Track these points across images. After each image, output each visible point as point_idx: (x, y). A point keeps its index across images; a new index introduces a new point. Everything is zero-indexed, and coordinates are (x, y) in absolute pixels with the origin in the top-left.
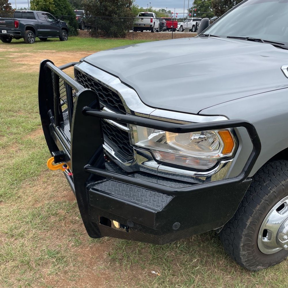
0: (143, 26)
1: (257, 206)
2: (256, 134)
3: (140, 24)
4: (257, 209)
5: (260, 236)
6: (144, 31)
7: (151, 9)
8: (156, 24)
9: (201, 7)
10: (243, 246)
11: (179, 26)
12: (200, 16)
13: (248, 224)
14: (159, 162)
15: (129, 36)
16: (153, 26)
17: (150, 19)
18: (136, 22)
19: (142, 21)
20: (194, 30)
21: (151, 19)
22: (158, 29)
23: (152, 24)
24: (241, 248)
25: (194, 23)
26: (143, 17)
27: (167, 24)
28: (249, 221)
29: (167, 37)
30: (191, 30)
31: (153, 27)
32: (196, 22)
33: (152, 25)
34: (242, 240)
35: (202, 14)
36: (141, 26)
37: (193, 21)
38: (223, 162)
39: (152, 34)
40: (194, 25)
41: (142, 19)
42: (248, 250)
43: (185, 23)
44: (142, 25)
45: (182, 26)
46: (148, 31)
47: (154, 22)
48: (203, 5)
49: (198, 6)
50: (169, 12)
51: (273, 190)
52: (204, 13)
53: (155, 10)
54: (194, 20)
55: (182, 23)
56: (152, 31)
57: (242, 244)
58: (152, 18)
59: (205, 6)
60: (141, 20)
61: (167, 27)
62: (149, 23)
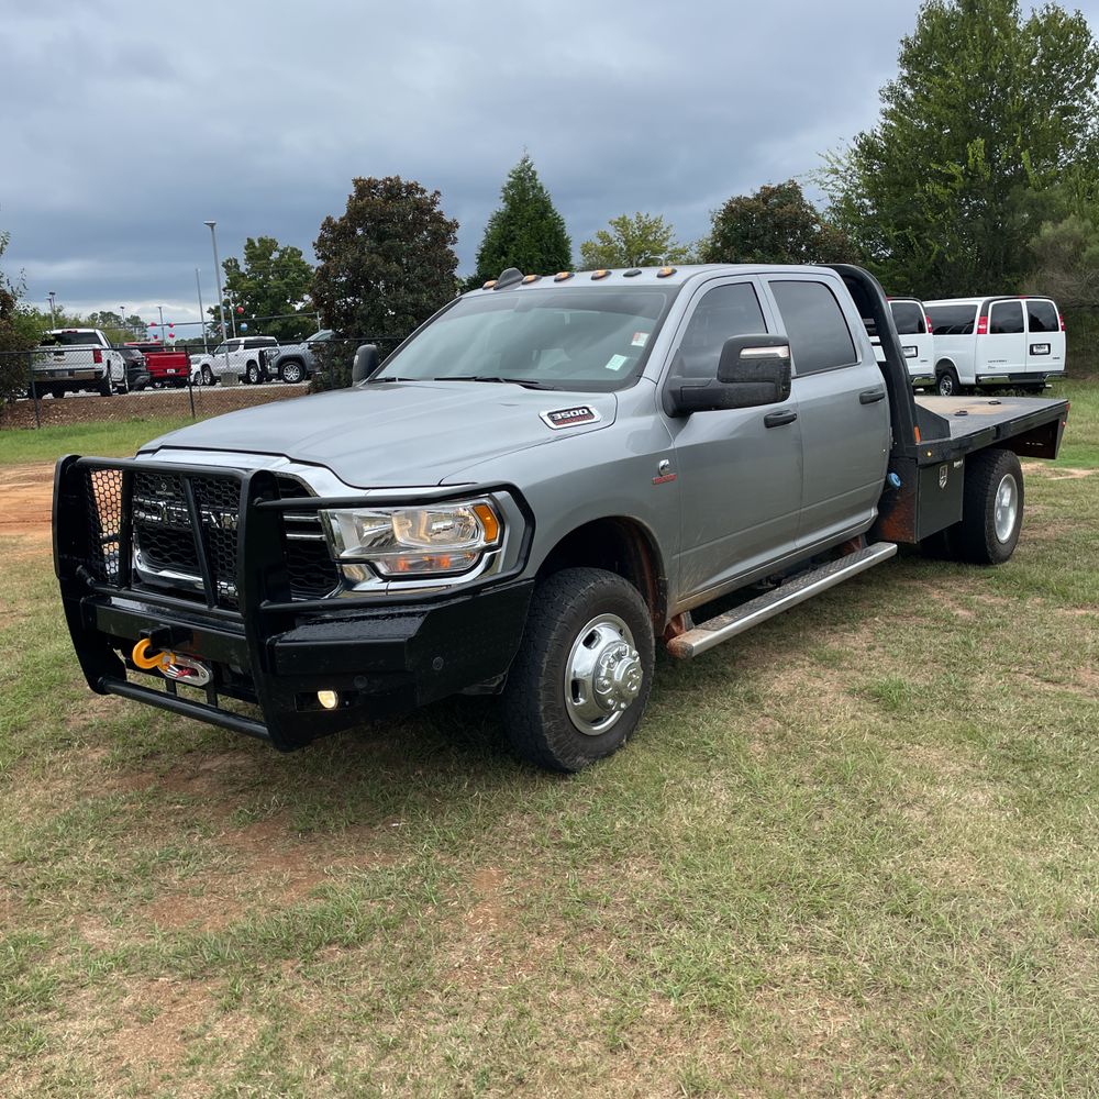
0: (67, 376)
1: (550, 634)
2: (525, 500)
3: (52, 372)
4: (552, 637)
5: (569, 700)
6: (67, 394)
7: (61, 314)
8: (113, 367)
9: (256, 301)
10: (545, 711)
11: (196, 368)
12: (259, 330)
13: (544, 666)
14: (386, 579)
15: (15, 416)
16: (105, 374)
17: (91, 352)
18: (38, 366)
19: (59, 360)
20: (254, 378)
21: (95, 350)
22: (123, 381)
23: (102, 366)
24: (542, 715)
25: (254, 354)
26: (64, 348)
27: (148, 363)
28: (545, 660)
29: (169, 406)
30: (246, 379)
31: (107, 377)
32: (258, 350)
33: (101, 373)
34: (541, 698)
35: (267, 322)
36: (58, 377)
37: (245, 348)
38: (487, 555)
39: (105, 401)
40: (251, 363)
41: (61, 353)
42: (554, 718)
43: (218, 356)
44: (61, 373)
45: (205, 367)
46: (82, 393)
47: (109, 362)
48: (265, 292)
49: (244, 296)
50: (135, 321)
51: (571, 605)
52: (271, 320)
53: (75, 319)
54: (248, 346)
55: (205, 358)
56: (106, 393)
57: (542, 707)
58: (97, 346)
59: (271, 297)
60: (56, 357)
61: (152, 373)
62: (88, 366)
